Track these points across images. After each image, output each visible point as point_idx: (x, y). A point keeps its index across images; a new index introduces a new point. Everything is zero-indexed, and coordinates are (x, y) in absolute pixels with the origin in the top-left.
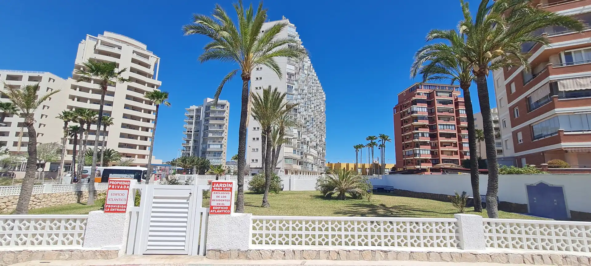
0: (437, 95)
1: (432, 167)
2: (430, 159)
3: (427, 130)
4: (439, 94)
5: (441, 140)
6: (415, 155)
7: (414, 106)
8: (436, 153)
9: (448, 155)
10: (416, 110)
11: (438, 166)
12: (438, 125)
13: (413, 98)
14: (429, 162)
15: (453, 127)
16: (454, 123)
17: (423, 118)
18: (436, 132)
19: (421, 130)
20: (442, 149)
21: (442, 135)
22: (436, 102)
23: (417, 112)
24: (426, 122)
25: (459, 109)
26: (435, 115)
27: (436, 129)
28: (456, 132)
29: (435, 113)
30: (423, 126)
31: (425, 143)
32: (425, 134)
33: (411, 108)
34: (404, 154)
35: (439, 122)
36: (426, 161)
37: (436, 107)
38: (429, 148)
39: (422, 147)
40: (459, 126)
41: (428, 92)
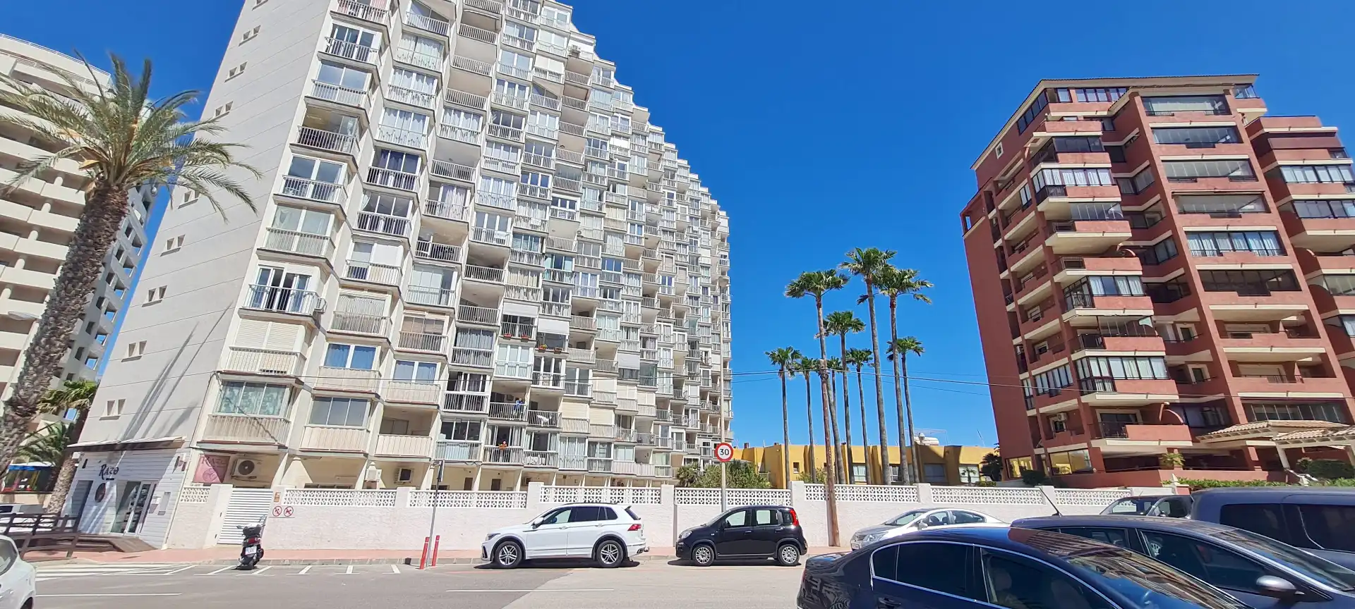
0: (1151, 113)
1: (1190, 444)
2: (1173, 405)
3: (1133, 266)
4: (1157, 107)
5: (1218, 305)
6: (1087, 384)
7: (1043, 165)
8: (1198, 372)
9: (1272, 378)
10: (1058, 183)
11: (1224, 438)
12: (1182, 236)
13: (1036, 134)
14: (1169, 420)
15: (1270, 244)
16: (1272, 222)
17: (1099, 215)
18: (1181, 271)
19: (1095, 269)
20: (1229, 349)
21: (1216, 281)
22: (1153, 139)
23: (1062, 191)
24: (1121, 232)
25: (1280, 163)
26: (1158, 197)
27: (1178, 257)
28: (1289, 263)
29: (1156, 186)
30: (1109, 251)
31: (1129, 328)
32: (1122, 284)
33: (1031, 181)
34: (1029, 391)
35: (1184, 224)
36: (1148, 414)
37: (1158, 162)
38: (1155, 346)
39: (1114, 346)
40: (1298, 238)
41: (1105, 113)
